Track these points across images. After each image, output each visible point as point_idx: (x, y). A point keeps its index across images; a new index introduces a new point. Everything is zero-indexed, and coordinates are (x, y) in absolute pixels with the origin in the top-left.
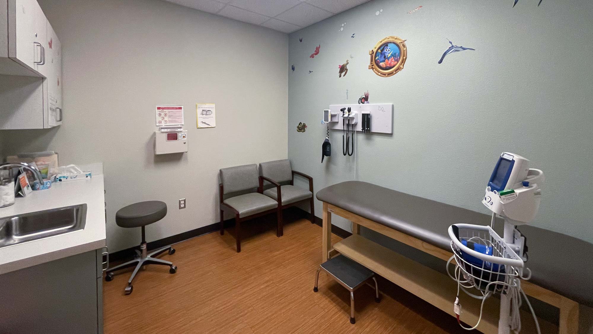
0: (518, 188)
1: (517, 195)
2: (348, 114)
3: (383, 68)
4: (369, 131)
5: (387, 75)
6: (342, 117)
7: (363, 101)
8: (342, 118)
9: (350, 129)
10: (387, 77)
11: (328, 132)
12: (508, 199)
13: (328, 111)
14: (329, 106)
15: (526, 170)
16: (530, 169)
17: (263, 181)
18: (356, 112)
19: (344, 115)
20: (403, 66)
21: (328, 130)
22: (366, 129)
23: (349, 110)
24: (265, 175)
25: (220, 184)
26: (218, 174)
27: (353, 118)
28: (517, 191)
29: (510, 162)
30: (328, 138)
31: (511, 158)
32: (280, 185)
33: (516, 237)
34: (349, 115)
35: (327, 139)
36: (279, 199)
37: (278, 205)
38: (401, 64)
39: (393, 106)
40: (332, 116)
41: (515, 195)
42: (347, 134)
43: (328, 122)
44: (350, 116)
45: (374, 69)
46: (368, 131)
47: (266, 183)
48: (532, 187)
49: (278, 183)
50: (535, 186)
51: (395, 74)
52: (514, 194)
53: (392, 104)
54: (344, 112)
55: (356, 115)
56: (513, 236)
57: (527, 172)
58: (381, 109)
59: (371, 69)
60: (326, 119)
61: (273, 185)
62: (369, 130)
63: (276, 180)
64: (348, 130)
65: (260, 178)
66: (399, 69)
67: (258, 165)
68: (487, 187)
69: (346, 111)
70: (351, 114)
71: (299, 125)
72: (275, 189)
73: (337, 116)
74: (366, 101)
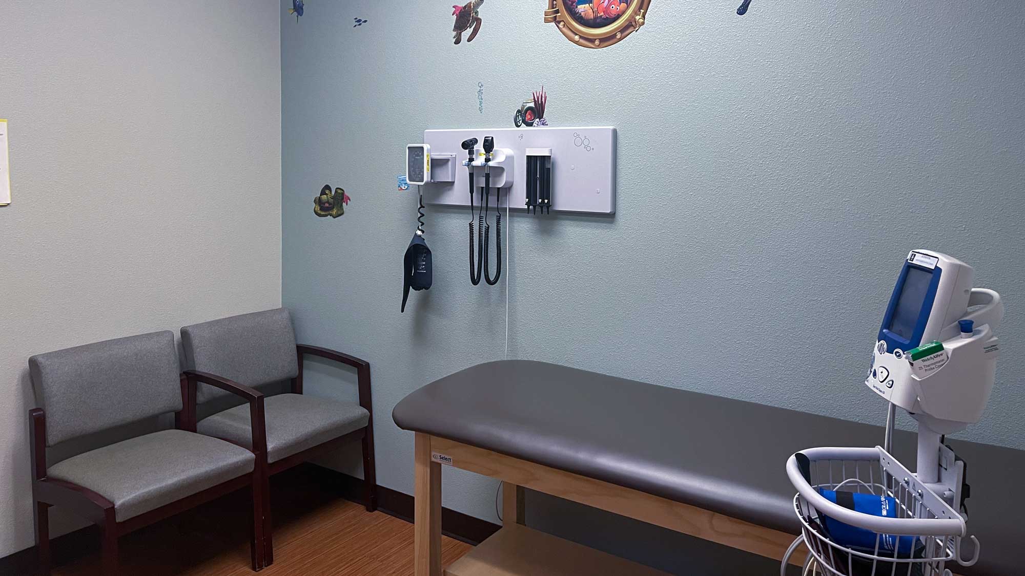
0: (949, 338)
1: (949, 356)
2: (484, 157)
3: (588, 20)
4: (548, 208)
5: (597, 42)
6: (467, 167)
7: (529, 119)
8: (467, 171)
9: (493, 202)
10: (599, 46)
11: (423, 215)
12: (929, 368)
13: (422, 148)
14: (423, 133)
15: (967, 291)
16: (973, 290)
17: (196, 388)
18: (508, 151)
19: (471, 160)
20: (644, 17)
21: (422, 207)
22: (540, 201)
23: (489, 145)
24: (203, 366)
25: (32, 411)
26: (23, 378)
27: (499, 170)
28: (949, 346)
29: (931, 273)
30: (423, 232)
31: (932, 264)
32: (260, 394)
33: (944, 466)
34: (487, 160)
35: (420, 236)
36: (258, 443)
37: (257, 461)
38: (636, 13)
39: (615, 132)
40: (437, 164)
41: (944, 357)
42: (481, 218)
43: (422, 184)
44: (491, 164)
45: (559, 22)
46: (545, 209)
47: (206, 391)
48: (979, 332)
49: (256, 388)
50: (985, 330)
51: (620, 39)
52: (942, 354)
53: (612, 127)
54: (471, 153)
55: (509, 159)
56: (936, 463)
57: (968, 296)
58: (582, 142)
59: (553, 24)
60: (415, 173)
61: (237, 395)
62: (549, 206)
63: (245, 379)
64: (484, 205)
65: (184, 377)
66: (631, 25)
67: (177, 335)
68: (877, 344)
69: (479, 147)
70: (493, 159)
71: (323, 193)
72: (245, 410)
73: (450, 163)
74: (538, 120)
